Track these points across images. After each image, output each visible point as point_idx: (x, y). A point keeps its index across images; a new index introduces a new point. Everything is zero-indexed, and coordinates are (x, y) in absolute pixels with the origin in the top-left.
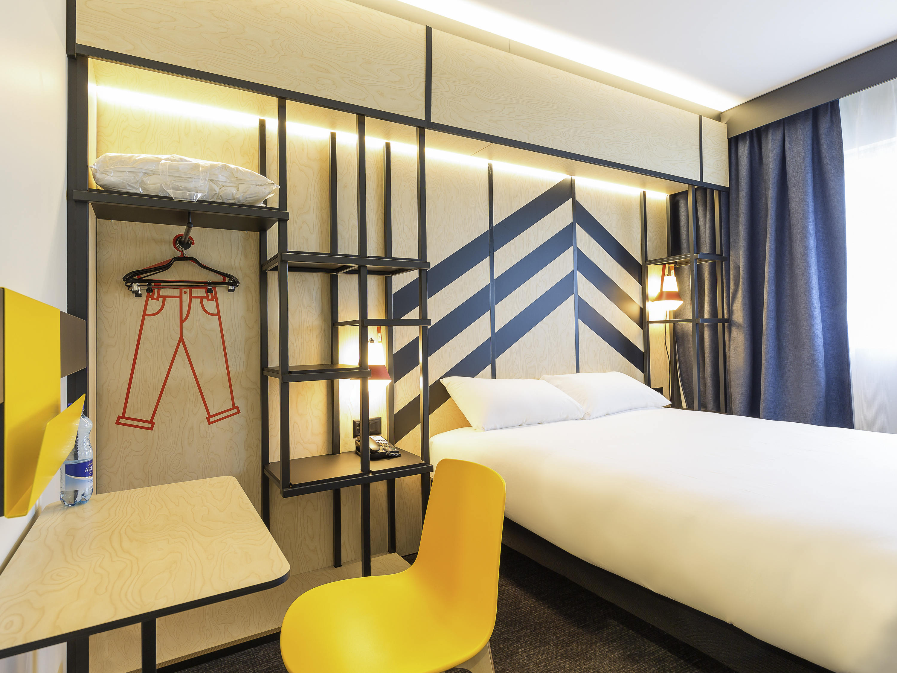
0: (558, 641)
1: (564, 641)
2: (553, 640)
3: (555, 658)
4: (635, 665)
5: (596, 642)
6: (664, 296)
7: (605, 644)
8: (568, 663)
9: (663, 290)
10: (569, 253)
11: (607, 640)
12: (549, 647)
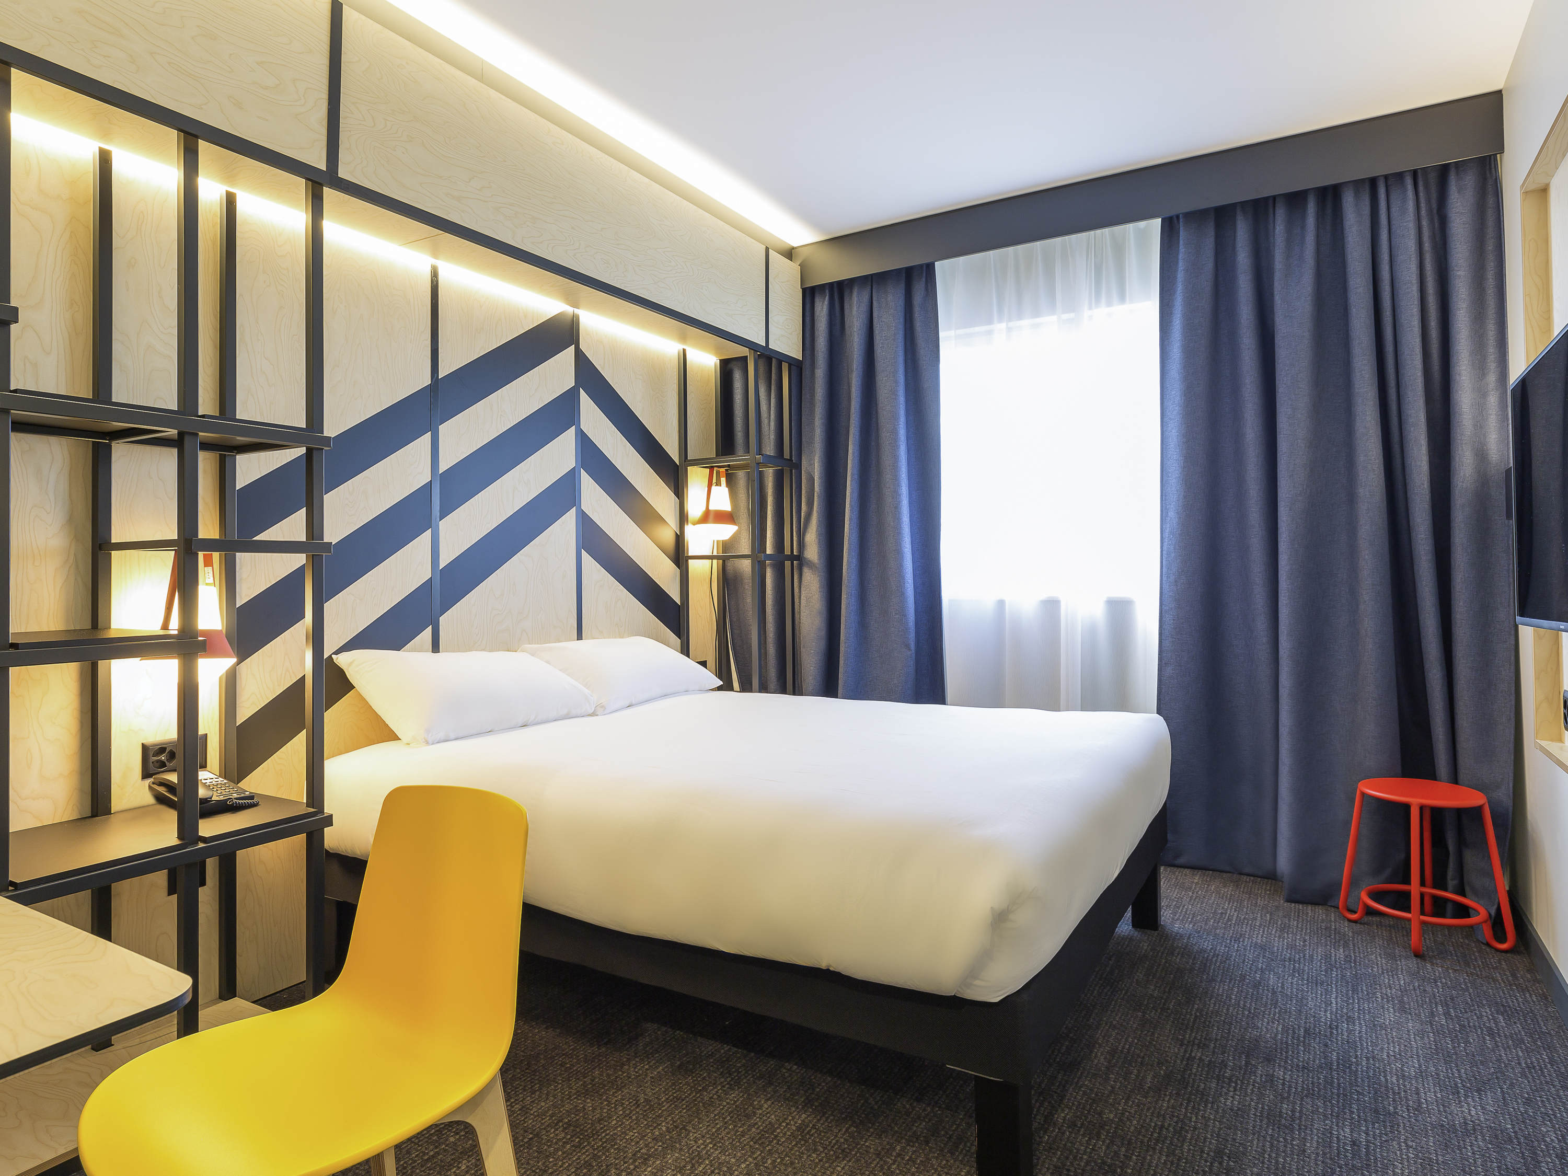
0: (569, 1075)
1: (579, 1071)
2: (561, 1075)
3: (568, 1099)
4: (689, 1076)
5: (629, 1060)
6: (711, 517)
7: (642, 1060)
8: (589, 1101)
9: (710, 508)
10: (569, 437)
11: (644, 1053)
12: (555, 1086)
